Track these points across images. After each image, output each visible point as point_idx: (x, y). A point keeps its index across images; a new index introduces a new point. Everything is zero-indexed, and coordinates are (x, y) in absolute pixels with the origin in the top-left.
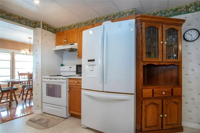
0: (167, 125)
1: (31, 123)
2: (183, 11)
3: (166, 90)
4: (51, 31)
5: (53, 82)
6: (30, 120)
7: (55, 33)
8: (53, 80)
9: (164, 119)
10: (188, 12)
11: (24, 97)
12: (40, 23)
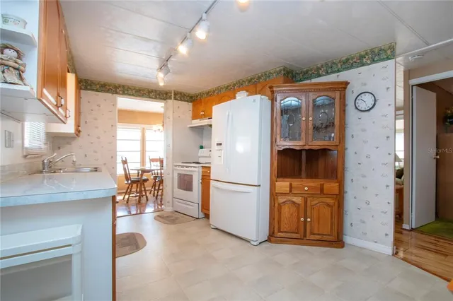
0: (312, 233)
1: (159, 218)
2: (355, 62)
3: (312, 184)
4: (185, 101)
5: (184, 171)
6: (158, 216)
7: (191, 102)
8: (185, 168)
9: (308, 225)
10: (363, 65)
11: (156, 192)
12: (171, 93)
